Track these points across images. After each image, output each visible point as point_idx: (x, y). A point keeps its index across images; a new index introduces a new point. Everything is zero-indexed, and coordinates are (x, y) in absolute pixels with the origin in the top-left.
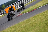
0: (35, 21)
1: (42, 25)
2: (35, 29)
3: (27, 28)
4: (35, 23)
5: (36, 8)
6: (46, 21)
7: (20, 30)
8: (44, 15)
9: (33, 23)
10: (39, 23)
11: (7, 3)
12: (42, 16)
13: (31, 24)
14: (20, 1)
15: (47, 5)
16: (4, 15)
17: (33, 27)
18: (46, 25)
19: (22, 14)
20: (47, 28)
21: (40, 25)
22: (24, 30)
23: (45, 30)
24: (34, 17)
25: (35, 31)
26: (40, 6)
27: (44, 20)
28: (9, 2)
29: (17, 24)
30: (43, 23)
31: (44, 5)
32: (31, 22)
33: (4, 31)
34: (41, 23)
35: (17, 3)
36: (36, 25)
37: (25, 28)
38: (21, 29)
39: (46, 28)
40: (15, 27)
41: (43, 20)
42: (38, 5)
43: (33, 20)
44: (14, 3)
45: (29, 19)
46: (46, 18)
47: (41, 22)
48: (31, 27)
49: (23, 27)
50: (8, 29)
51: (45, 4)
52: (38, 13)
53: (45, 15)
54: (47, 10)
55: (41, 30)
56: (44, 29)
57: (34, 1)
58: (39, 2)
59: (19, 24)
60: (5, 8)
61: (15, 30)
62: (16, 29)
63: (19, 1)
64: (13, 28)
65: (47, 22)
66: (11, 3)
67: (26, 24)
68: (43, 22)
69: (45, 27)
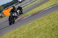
0: (40, 26)
1: (48, 30)
2: (40, 36)
3: (30, 35)
4: (39, 28)
5: (41, 11)
6: (53, 25)
7: (22, 37)
8: (50, 19)
9: (37, 28)
10: (44, 28)
11: (5, 4)
12: (48, 19)
13: (34, 29)
14: (22, 2)
15: (55, 6)
16: (2, 18)
17: (37, 33)
18: (53, 30)
19: (23, 18)
20: (54, 34)
21: (46, 31)
22: (26, 36)
23: (52, 36)
24: (39, 21)
25: (39, 37)
26: (46, 8)
27: (51, 25)
28: (8, 3)
29: (18, 30)
30: (49, 28)
31: (50, 6)
32: (34, 27)
33: (2, 37)
34: (47, 29)
35: (17, 4)
36: (41, 31)
37: (27, 34)
38: (23, 35)
39: (52, 34)
40: (15, 33)
41: (49, 25)
42: (43, 7)
43: (37, 25)
44: (14, 5)
45: (32, 23)
46: (53, 22)
47: (47, 27)
48: (35, 33)
49: (25, 33)
50: (7, 35)
51: (52, 6)
52: (43, 17)
53: (52, 19)
54: (54, 13)
55: (47, 37)
56: (50, 35)
57: (39, 2)
58: (44, 3)
59: (21, 29)
60: (3, 11)
61: (16, 37)
62: (17, 35)
63: (20, 2)
64: (13, 34)
65: (54, 27)
66: (10, 5)
67: (29, 29)
68: (50, 26)
69: (51, 32)
